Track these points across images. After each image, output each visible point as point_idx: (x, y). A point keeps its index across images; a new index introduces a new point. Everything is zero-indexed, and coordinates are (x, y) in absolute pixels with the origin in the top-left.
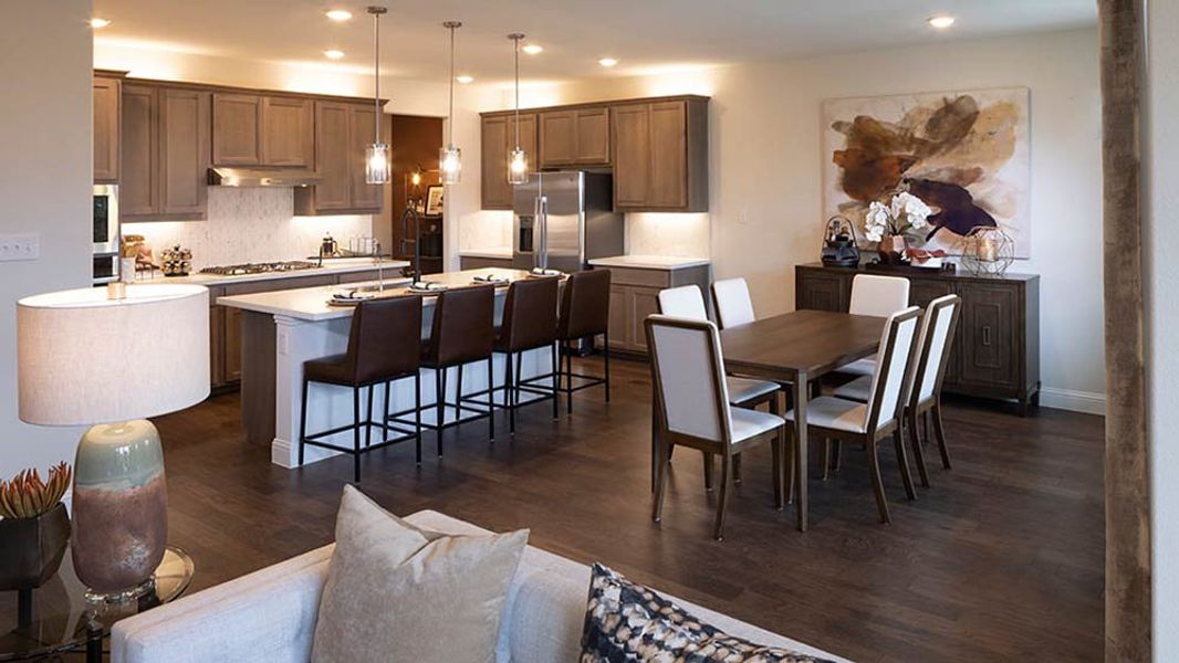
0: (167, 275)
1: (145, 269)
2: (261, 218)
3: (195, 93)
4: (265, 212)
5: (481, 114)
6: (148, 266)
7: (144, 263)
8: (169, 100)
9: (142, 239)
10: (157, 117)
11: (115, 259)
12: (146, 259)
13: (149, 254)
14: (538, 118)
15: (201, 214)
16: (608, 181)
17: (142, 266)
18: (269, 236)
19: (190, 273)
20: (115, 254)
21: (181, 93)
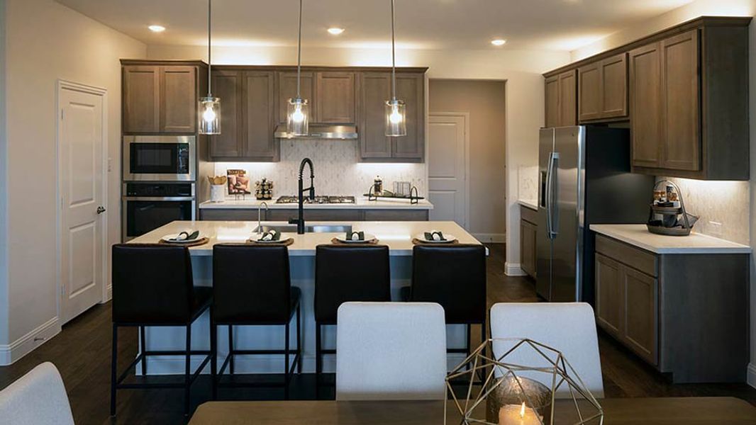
0: (258, 199)
1: (239, 193)
2: (331, 162)
3: (266, 72)
4: (335, 159)
5: (543, 75)
6: (241, 191)
7: (239, 189)
8: (249, 79)
9: (244, 172)
10: (242, 90)
11: (193, 185)
12: (243, 186)
13: (246, 183)
14: (577, 71)
15: (272, 157)
16: (624, 137)
17: (237, 191)
18: (338, 175)
19: (273, 198)
20: (193, 182)
21: (257, 73)
